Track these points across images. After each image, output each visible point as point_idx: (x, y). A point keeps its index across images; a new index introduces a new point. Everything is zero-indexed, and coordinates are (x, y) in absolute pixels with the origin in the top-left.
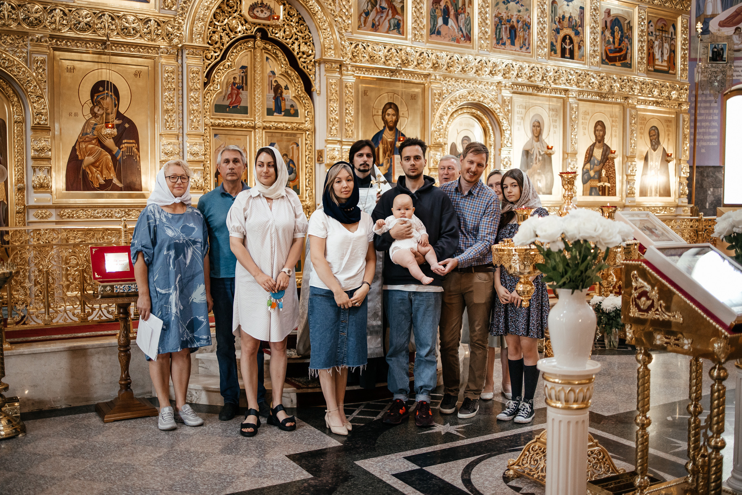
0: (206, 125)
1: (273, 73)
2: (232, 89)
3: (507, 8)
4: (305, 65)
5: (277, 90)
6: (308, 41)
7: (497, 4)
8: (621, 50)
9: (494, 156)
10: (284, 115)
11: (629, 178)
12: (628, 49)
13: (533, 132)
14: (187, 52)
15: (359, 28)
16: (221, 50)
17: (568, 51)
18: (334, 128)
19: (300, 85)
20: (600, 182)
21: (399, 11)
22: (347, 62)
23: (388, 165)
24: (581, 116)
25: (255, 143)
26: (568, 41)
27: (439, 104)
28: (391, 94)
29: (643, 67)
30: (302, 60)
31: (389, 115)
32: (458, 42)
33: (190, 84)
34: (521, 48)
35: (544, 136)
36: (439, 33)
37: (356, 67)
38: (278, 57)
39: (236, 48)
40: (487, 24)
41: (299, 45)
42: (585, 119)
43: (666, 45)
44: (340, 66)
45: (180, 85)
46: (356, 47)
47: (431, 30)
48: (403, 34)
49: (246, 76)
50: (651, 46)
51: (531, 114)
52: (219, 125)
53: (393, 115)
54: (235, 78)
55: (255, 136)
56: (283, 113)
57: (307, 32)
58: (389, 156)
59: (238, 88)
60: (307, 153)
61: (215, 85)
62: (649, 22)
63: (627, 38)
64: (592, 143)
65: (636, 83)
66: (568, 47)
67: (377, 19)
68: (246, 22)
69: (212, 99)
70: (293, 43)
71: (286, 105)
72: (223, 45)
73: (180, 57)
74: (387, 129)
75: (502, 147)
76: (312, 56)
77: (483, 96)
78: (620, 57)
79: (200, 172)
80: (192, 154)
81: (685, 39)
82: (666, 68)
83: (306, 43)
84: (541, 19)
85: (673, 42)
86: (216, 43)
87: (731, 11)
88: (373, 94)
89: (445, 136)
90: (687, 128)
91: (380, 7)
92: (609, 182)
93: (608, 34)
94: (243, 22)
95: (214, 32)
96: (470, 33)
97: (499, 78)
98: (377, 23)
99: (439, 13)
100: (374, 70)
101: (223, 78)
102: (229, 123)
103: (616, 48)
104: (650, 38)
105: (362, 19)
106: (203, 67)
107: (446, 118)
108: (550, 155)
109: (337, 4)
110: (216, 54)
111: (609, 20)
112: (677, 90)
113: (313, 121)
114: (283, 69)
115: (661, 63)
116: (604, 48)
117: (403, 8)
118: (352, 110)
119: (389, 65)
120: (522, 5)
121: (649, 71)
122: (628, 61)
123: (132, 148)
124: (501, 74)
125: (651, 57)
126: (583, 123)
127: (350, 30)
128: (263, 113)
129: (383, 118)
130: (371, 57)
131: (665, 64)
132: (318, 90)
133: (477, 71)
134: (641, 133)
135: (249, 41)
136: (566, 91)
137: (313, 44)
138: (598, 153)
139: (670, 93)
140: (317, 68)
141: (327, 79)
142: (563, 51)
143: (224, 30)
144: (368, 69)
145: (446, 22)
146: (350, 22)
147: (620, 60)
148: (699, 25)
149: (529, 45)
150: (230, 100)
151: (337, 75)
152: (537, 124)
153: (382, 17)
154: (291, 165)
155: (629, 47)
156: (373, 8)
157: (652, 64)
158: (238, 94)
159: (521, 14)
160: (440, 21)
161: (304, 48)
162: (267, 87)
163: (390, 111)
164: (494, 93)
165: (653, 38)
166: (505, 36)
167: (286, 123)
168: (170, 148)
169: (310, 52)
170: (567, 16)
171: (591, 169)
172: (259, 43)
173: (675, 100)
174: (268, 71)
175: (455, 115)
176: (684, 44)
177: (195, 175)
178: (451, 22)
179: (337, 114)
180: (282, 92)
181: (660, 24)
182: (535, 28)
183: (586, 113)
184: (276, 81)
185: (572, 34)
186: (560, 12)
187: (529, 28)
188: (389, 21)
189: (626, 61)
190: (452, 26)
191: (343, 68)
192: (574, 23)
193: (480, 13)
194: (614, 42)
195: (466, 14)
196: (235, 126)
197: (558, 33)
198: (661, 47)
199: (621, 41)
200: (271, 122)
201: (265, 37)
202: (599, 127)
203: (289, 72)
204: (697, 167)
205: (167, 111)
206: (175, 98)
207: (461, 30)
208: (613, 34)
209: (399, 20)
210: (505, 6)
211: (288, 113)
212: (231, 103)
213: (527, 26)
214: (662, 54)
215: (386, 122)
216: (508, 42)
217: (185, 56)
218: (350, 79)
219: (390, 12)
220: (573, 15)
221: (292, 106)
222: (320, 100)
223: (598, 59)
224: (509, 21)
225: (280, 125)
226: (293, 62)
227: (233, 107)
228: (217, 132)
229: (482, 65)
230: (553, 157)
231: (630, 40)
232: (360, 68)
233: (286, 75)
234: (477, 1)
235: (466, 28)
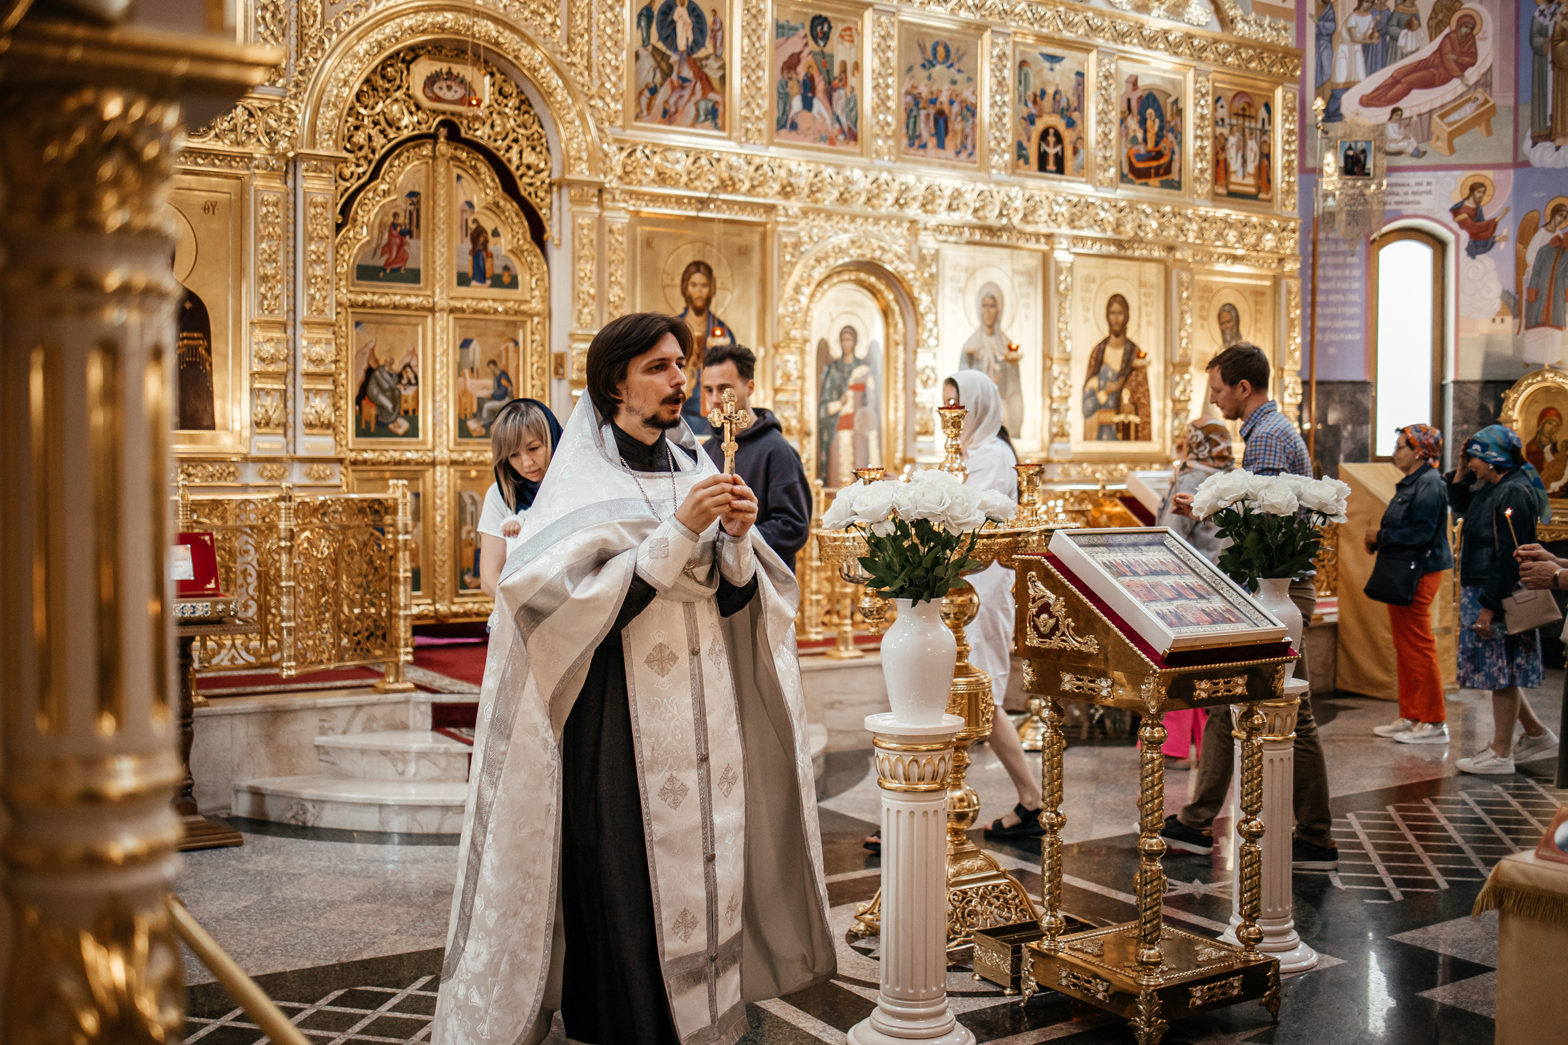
0: (339, 304)
1: (470, 204)
2: (391, 235)
3: (929, 77)
4: (531, 189)
5: (478, 238)
6: (537, 144)
7: (910, 69)
8: (1159, 155)
9: (905, 363)
10: (492, 286)
11: (1179, 406)
12: (1173, 153)
13: (982, 317)
14: (304, 166)
15: (637, 117)
16: (370, 162)
17: (1051, 159)
18: (586, 310)
19: (522, 228)
20: (1118, 412)
21: (716, 84)
22: (614, 185)
23: (694, 382)
24: (1078, 286)
25: (434, 340)
26: (1052, 139)
27: (794, 265)
28: (698, 245)
29: (1204, 189)
30: (526, 180)
31: (694, 285)
32: (832, 141)
33: (310, 228)
34: (958, 153)
35: (1004, 324)
36: (794, 126)
37: (631, 193)
38: (479, 174)
39: (398, 156)
40: (888, 108)
41: (521, 152)
42: (1087, 290)
43: (1252, 145)
44: (600, 191)
45: (291, 228)
46: (630, 155)
47: (778, 121)
48: (723, 129)
49: (418, 211)
50: (1220, 146)
51: (980, 281)
52: (364, 305)
53: (704, 285)
54: (395, 215)
55: (434, 325)
56: (489, 282)
57: (536, 127)
58: (695, 364)
59: (403, 234)
60: (535, 358)
61: (358, 229)
62: (1217, 100)
63: (1172, 130)
64: (1101, 338)
65: (1190, 220)
66: (1052, 151)
67: (672, 101)
68: (418, 107)
69: (350, 256)
70: (509, 148)
71: (494, 266)
72: (373, 152)
73: (290, 176)
74: (691, 313)
75: (918, 345)
76: (546, 173)
77: (880, 248)
78: (1158, 168)
79: (326, 395)
80: (311, 361)
81: (1290, 132)
82: (1252, 190)
83: (534, 149)
84: (998, 98)
85: (1265, 138)
86: (361, 148)
87: (1383, 75)
88: (664, 247)
89: (805, 324)
90: (1296, 307)
91: (680, 77)
92: (1137, 414)
93: (1133, 123)
94: (413, 109)
95: (357, 128)
96: (855, 124)
97: (913, 211)
98: (673, 109)
99: (794, 88)
100: (665, 199)
101: (372, 215)
102: (384, 301)
103: (1149, 152)
104: (1219, 130)
105: (644, 101)
106: (335, 197)
107: (807, 291)
108: (1015, 362)
109: (595, 74)
110: (361, 170)
111: (1134, 97)
112: (1275, 233)
113: (547, 299)
114: (490, 199)
115: (1242, 178)
116: (1125, 151)
117: (723, 79)
118: (621, 274)
119: (696, 189)
120: (959, 71)
121: (1217, 195)
122: (1174, 176)
123: (196, 348)
124: (916, 205)
125: (1221, 168)
126: (1083, 299)
127: (619, 122)
128: (449, 282)
129: (684, 292)
130: (659, 174)
131: (1250, 181)
132: (556, 237)
133: (869, 200)
134: (1202, 318)
135: (423, 144)
136: (1049, 237)
137: (548, 149)
138: (1114, 358)
139: (1259, 238)
140: (555, 196)
141: (574, 217)
142: (1043, 159)
143: (376, 123)
144: (654, 199)
145: (808, 105)
146: (619, 107)
147: (1157, 175)
148: (1320, 104)
149: (974, 147)
150: (385, 258)
151: (594, 209)
152: (989, 301)
153: (681, 97)
154: (504, 382)
155: (1176, 149)
156: (664, 80)
157: (1223, 181)
158: (401, 245)
159: (957, 87)
160: (797, 103)
161: (530, 158)
162: (457, 232)
163: (698, 278)
164: (902, 242)
165: (1225, 131)
166: (925, 130)
167: (494, 300)
168: (269, 349)
169: (542, 165)
170: (1050, 91)
171: (1100, 388)
172: (443, 147)
173: (1271, 251)
174: (461, 200)
175: (826, 286)
176: (1288, 142)
177: (318, 400)
178: (819, 105)
179: (592, 285)
180: (486, 241)
181: (1239, 104)
182: (985, 114)
183: (1089, 279)
184: (475, 221)
185: (1061, 125)
186: (1034, 85)
187: (974, 115)
188: (696, 104)
189: (1170, 177)
190: (820, 113)
191: (606, 196)
192: (1063, 104)
193: (876, 87)
194: (1145, 140)
195: (848, 89)
196: (395, 307)
197: (1032, 123)
198: (1242, 147)
199: (1159, 137)
200: (464, 298)
201: (454, 135)
202: (1116, 307)
203: (502, 203)
204: (1320, 383)
205: (264, 279)
206: (281, 254)
207: (838, 120)
208: (1143, 123)
209: (716, 103)
210: (924, 73)
211: (497, 282)
212: (388, 263)
213: (970, 110)
214: (1244, 161)
215: (689, 299)
216: (932, 143)
217: (300, 174)
218: (618, 217)
219: (699, 86)
220: (1061, 88)
221: (506, 268)
222: (559, 257)
223: (1112, 172)
224: (933, 102)
225: (483, 305)
226: (509, 184)
227: (393, 270)
228: (359, 318)
229: (878, 187)
230: (1022, 365)
231: (1179, 134)
232: (638, 196)
233: (495, 208)
234: (870, 63)
235: (848, 116)
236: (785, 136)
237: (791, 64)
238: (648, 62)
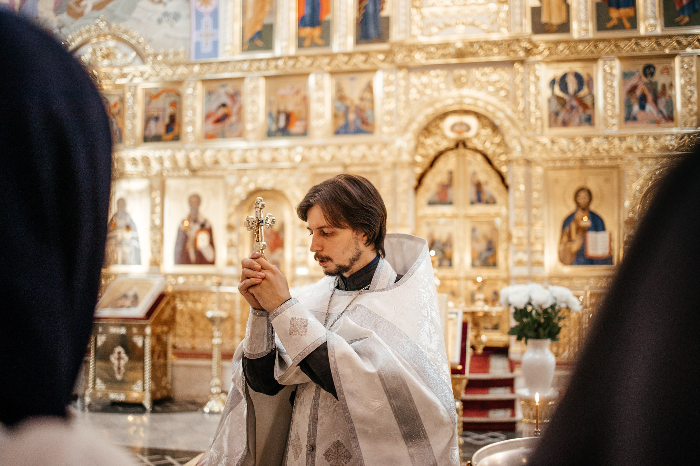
0: (420, 217)
1: (474, 172)
2: (442, 189)
4: (498, 164)
10: (485, 204)
15: (550, 127)
16: (429, 161)
18: (520, 213)
19: (497, 179)
21: (590, 106)
22: (535, 158)
23: (582, 241)
27: (633, 183)
28: (581, 180)
30: (496, 160)
31: (581, 198)
32: (658, 123)
36: (635, 119)
37: (545, 160)
38: (477, 160)
40: (692, 102)
41: (493, 149)
44: (528, 162)
47: (626, 118)
48: (593, 125)
52: (429, 216)
53: (586, 198)
54: (444, 181)
56: (483, 203)
57: (499, 138)
59: (446, 187)
67: (566, 117)
68: (447, 137)
70: (488, 148)
73: (394, 171)
74: (580, 210)
76: (504, 156)
86: (425, 156)
91: (570, 106)
96: (672, 114)
98: (568, 120)
99: (634, 101)
101: (432, 181)
105: (553, 119)
119: (579, 155)
129: (576, 201)
132: (511, 183)
133: (679, 148)
143: (430, 146)
145: (642, 107)
150: (439, 197)
151: (524, 170)
153: (572, 115)
154: (491, 244)
156: (562, 108)
158: (446, 192)
161: (497, 151)
162: (469, 184)
163: (583, 195)
172: (461, 151)
174: (470, 171)
178: (650, 107)
179: (523, 202)
180: (482, 187)
184: (477, 179)
188: (580, 116)
190: (650, 110)
191: (532, 163)
193: (683, 93)
196: (442, 216)
200: (472, 210)
203: (489, 171)
207: (661, 112)
209: (590, 114)
212: (441, 199)
217: (397, 169)
219: (581, 109)
226: (490, 162)
229: (684, 141)
232: (548, 161)
233: (485, 172)
234: (679, 82)
235: (667, 110)
236: (630, 124)
237: (632, 90)
238: (554, 102)
